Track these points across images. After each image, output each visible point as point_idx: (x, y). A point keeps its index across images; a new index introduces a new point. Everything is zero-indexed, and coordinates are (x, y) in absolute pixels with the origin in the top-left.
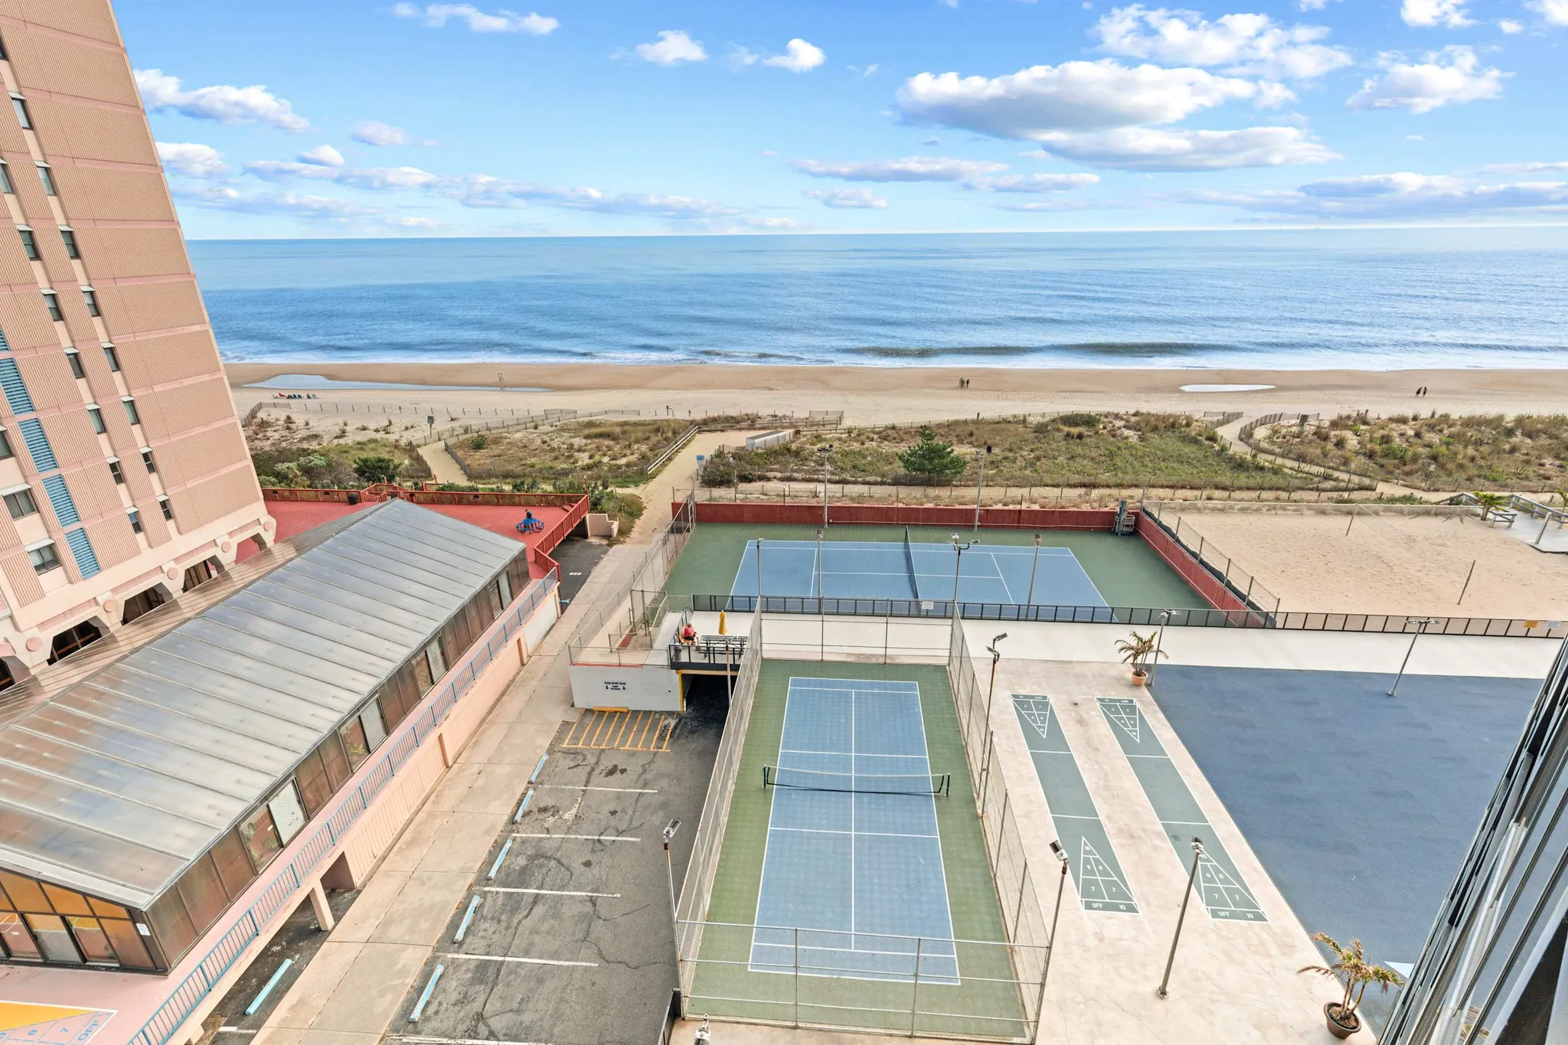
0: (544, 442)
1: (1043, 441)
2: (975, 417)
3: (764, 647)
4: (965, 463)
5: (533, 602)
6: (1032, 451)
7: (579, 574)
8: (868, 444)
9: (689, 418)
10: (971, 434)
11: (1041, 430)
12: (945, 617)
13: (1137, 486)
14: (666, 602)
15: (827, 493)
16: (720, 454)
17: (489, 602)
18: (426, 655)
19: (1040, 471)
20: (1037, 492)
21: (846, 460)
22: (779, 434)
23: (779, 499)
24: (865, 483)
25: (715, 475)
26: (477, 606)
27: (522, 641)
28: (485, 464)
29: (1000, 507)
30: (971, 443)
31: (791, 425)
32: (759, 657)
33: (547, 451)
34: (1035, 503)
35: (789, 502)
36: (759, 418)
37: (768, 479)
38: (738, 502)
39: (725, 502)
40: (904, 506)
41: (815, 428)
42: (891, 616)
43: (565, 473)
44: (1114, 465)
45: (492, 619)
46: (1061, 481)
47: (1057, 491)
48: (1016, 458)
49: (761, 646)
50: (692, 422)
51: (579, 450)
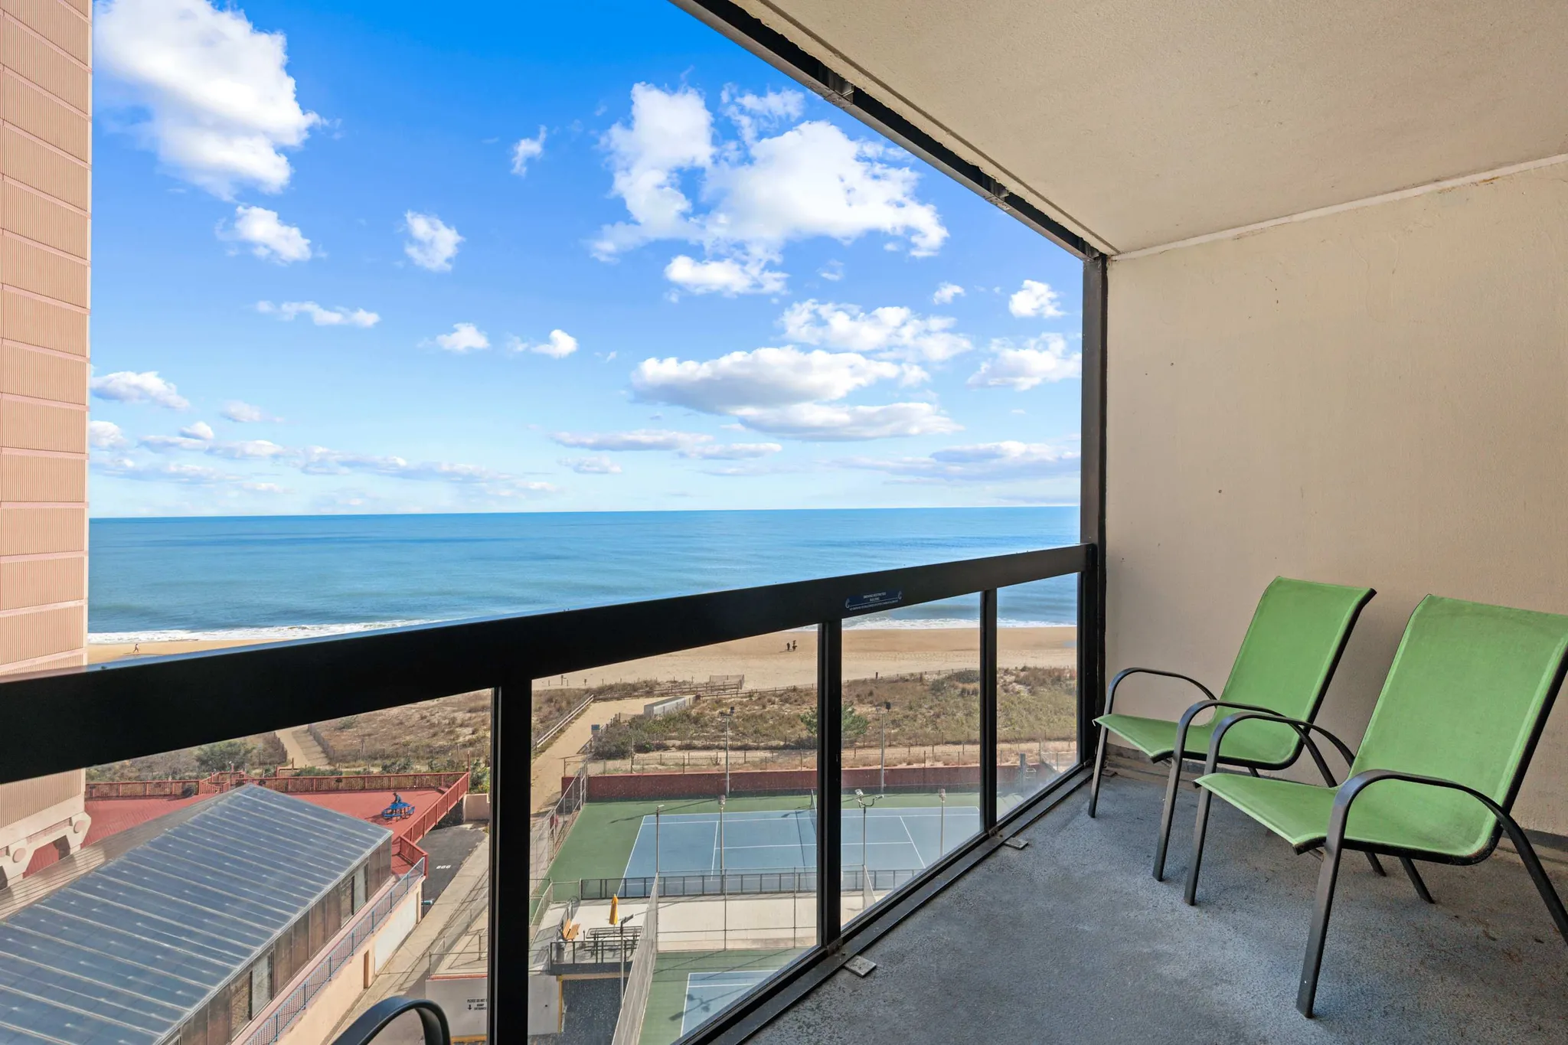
0: (423, 718)
1: (941, 698)
2: (874, 676)
3: (661, 938)
4: (867, 723)
5: (392, 902)
6: (931, 708)
7: (448, 867)
8: (769, 707)
9: (583, 687)
10: (871, 694)
11: (937, 687)
12: (856, 890)
13: (1033, 740)
14: (550, 891)
15: (730, 761)
16: (616, 722)
17: (339, 906)
18: (251, 977)
19: (941, 728)
20: (939, 749)
21: (748, 725)
22: (679, 701)
23: (677, 768)
24: (765, 748)
25: (606, 745)
26: (324, 912)
27: (370, 953)
28: (352, 744)
29: (904, 766)
30: (871, 703)
31: (691, 692)
32: (654, 950)
33: (426, 727)
34: (939, 761)
35: (688, 771)
36: (659, 684)
37: (666, 748)
38: (634, 773)
39: (620, 774)
40: (808, 770)
41: (716, 693)
42: (799, 892)
43: (443, 751)
44: (1010, 720)
45: (339, 927)
46: (962, 737)
47: (959, 748)
48: (916, 716)
49: (657, 936)
50: (588, 691)
51: (461, 726)
